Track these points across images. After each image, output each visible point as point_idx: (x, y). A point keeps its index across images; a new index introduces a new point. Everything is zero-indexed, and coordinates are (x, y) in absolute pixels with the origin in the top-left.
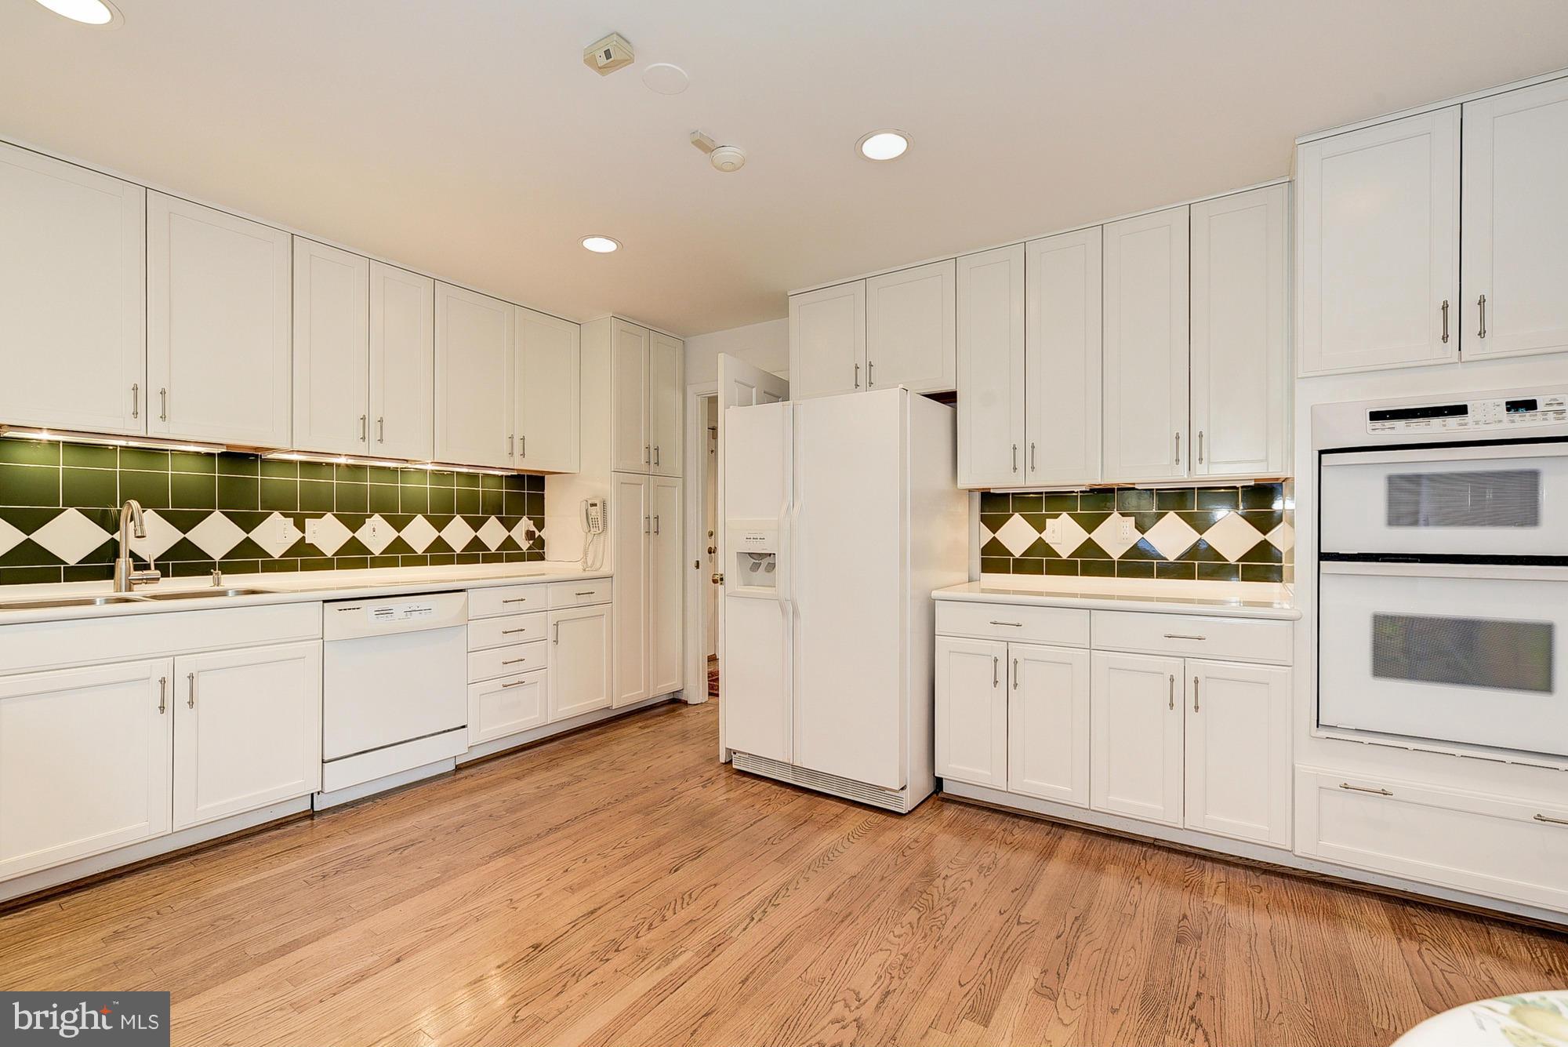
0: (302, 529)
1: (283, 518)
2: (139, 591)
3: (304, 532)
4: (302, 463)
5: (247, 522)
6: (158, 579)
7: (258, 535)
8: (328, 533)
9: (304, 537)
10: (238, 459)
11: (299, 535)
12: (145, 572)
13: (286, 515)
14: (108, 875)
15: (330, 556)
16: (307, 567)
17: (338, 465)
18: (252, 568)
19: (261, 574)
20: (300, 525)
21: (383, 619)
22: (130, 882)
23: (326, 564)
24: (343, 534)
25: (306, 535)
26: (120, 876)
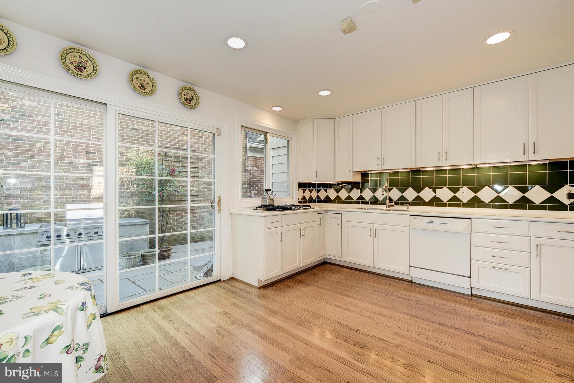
0: (435, 193)
1: (429, 189)
2: (391, 208)
3: (436, 193)
4: (436, 170)
5: (418, 190)
6: (393, 206)
7: (421, 194)
8: (445, 194)
9: (436, 196)
10: (416, 172)
11: (434, 194)
12: (391, 204)
13: (430, 188)
14: (366, 271)
15: (445, 202)
16: (437, 205)
17: (463, 169)
18: (419, 205)
19: (422, 206)
20: (435, 191)
21: (429, 224)
22: (366, 274)
23: (444, 205)
24: (451, 194)
25: (437, 195)
26: (367, 272)
